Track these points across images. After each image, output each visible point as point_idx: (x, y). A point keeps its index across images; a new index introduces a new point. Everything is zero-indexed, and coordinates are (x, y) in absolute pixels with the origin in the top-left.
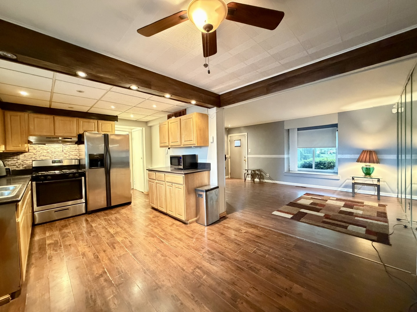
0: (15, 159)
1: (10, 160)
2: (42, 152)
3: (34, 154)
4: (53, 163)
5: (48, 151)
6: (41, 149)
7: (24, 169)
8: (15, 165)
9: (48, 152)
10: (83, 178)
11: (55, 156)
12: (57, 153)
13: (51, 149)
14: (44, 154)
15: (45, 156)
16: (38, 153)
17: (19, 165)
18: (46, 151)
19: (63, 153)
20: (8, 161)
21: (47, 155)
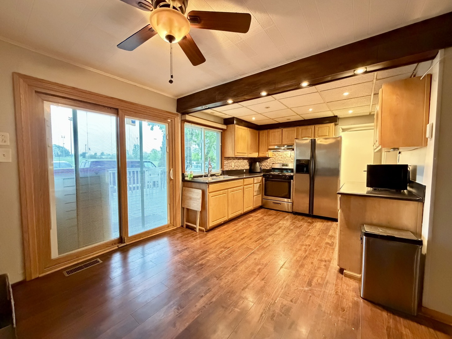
0: (266, 162)
1: (264, 162)
2: (278, 157)
3: (275, 159)
4: (282, 166)
5: (282, 156)
6: (278, 155)
7: (269, 169)
8: (266, 166)
9: (282, 158)
10: (292, 180)
11: (286, 161)
12: (287, 158)
13: (284, 155)
14: (280, 159)
15: (280, 160)
16: (277, 158)
17: (268, 166)
18: (280, 157)
19: (291, 158)
20: (263, 163)
21: (281, 160)
